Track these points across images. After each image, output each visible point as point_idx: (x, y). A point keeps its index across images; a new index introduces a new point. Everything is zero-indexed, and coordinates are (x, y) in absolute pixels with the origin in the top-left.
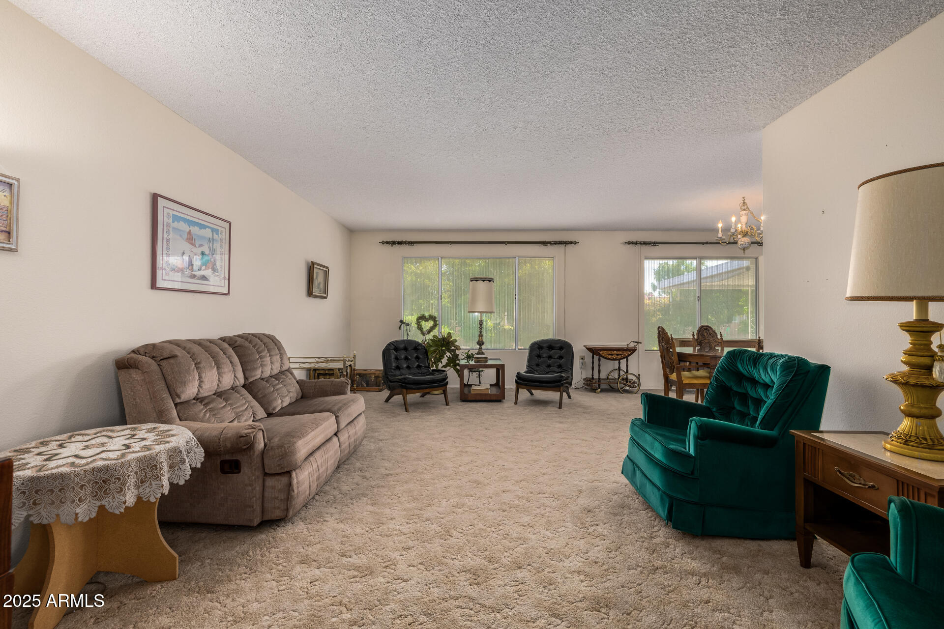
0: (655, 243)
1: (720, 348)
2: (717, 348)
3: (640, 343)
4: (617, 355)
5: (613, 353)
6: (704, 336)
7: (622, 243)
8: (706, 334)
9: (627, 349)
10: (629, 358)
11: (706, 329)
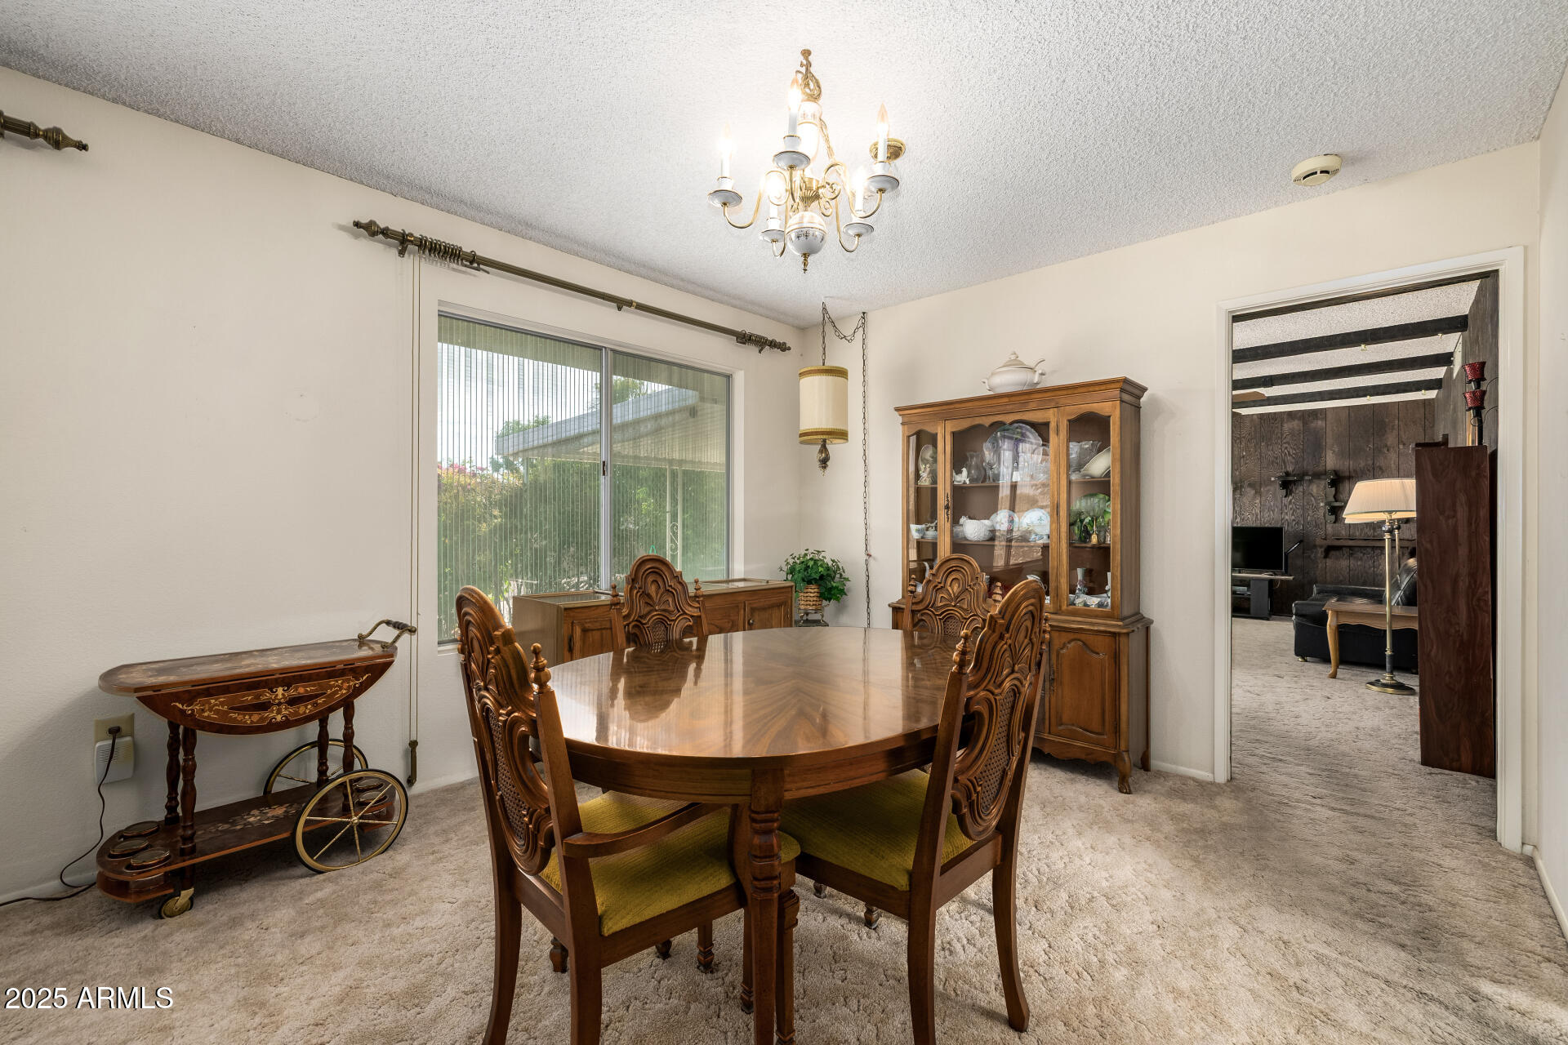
0: (474, 261)
1: (695, 640)
2: (687, 640)
3: (412, 631)
4: (293, 702)
5: (267, 696)
6: (649, 596)
7: (342, 228)
8: (652, 590)
9: (349, 669)
10: (357, 702)
11: (656, 572)
